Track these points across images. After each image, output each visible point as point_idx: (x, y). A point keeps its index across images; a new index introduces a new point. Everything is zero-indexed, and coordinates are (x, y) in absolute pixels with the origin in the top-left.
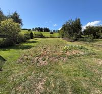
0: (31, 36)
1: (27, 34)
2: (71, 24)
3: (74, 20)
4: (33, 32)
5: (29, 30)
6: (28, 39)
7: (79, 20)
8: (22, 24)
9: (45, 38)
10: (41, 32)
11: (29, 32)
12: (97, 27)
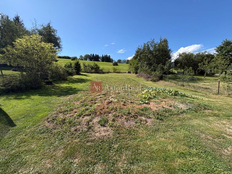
0: (78, 69)
1: (70, 66)
2: (152, 49)
3: (157, 41)
4: (81, 63)
5: (74, 59)
6: (71, 74)
7: (166, 41)
8: (59, 47)
9: (104, 73)
10: (96, 62)
11: (73, 62)
12: (198, 55)
